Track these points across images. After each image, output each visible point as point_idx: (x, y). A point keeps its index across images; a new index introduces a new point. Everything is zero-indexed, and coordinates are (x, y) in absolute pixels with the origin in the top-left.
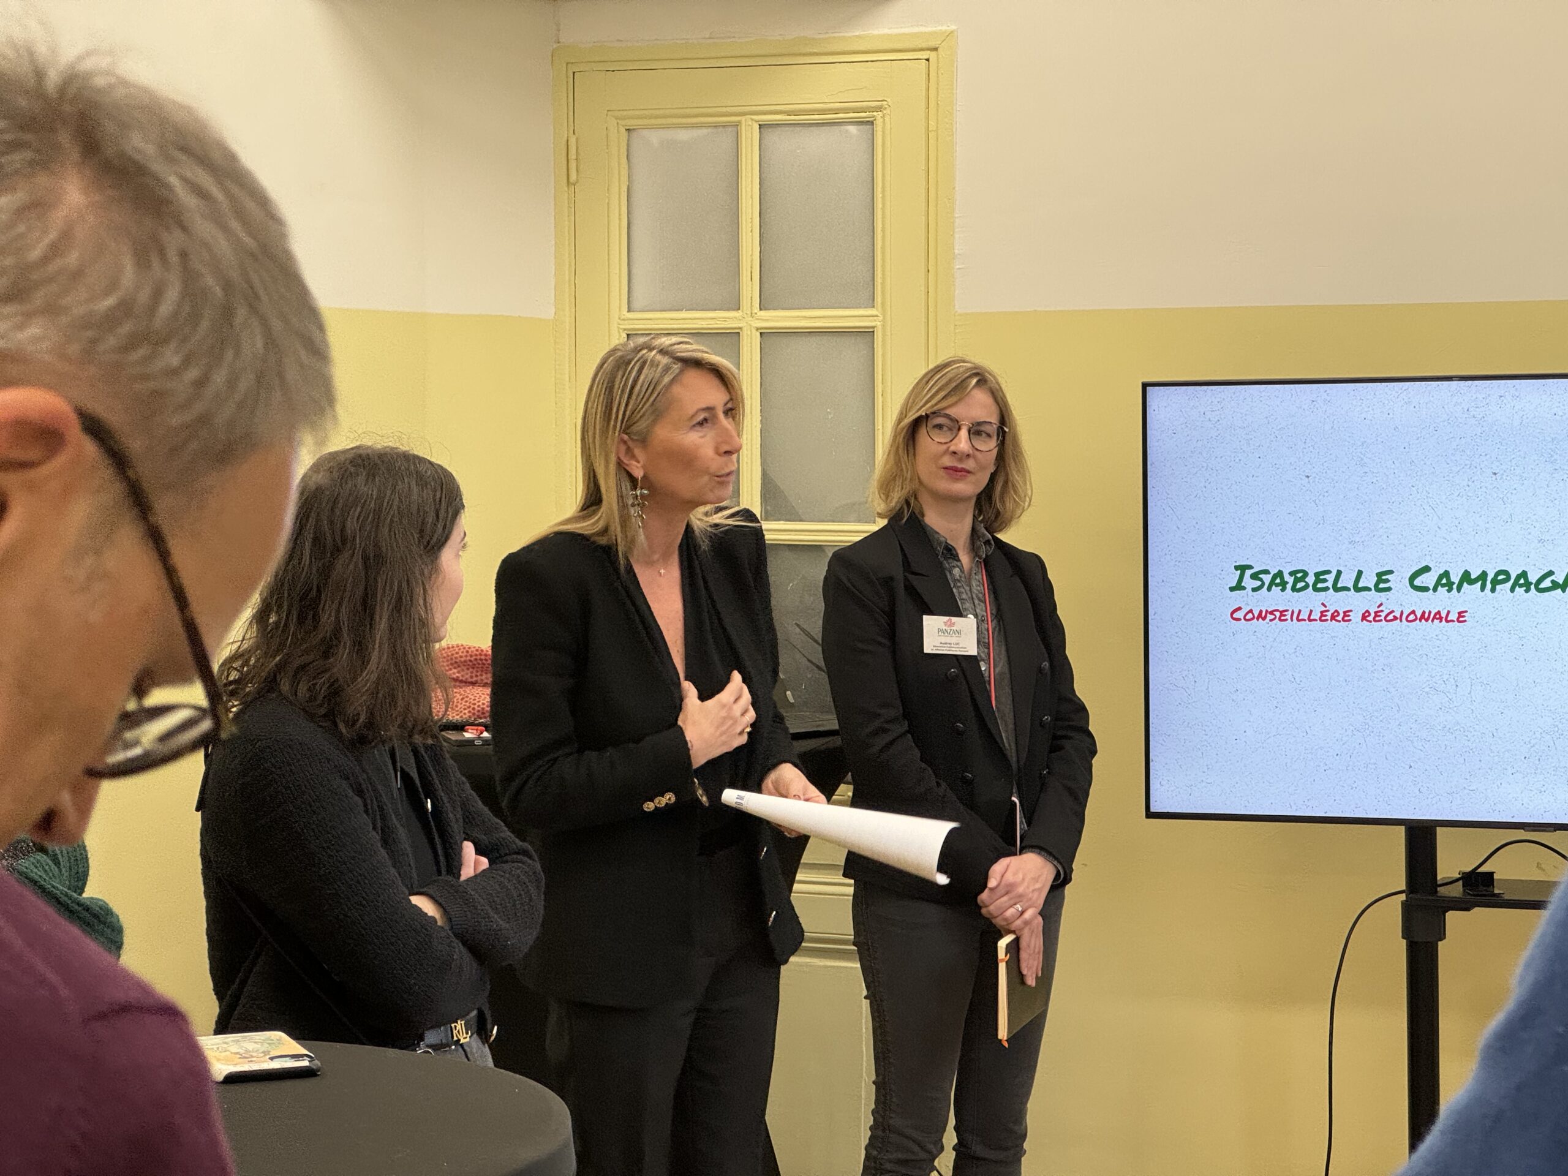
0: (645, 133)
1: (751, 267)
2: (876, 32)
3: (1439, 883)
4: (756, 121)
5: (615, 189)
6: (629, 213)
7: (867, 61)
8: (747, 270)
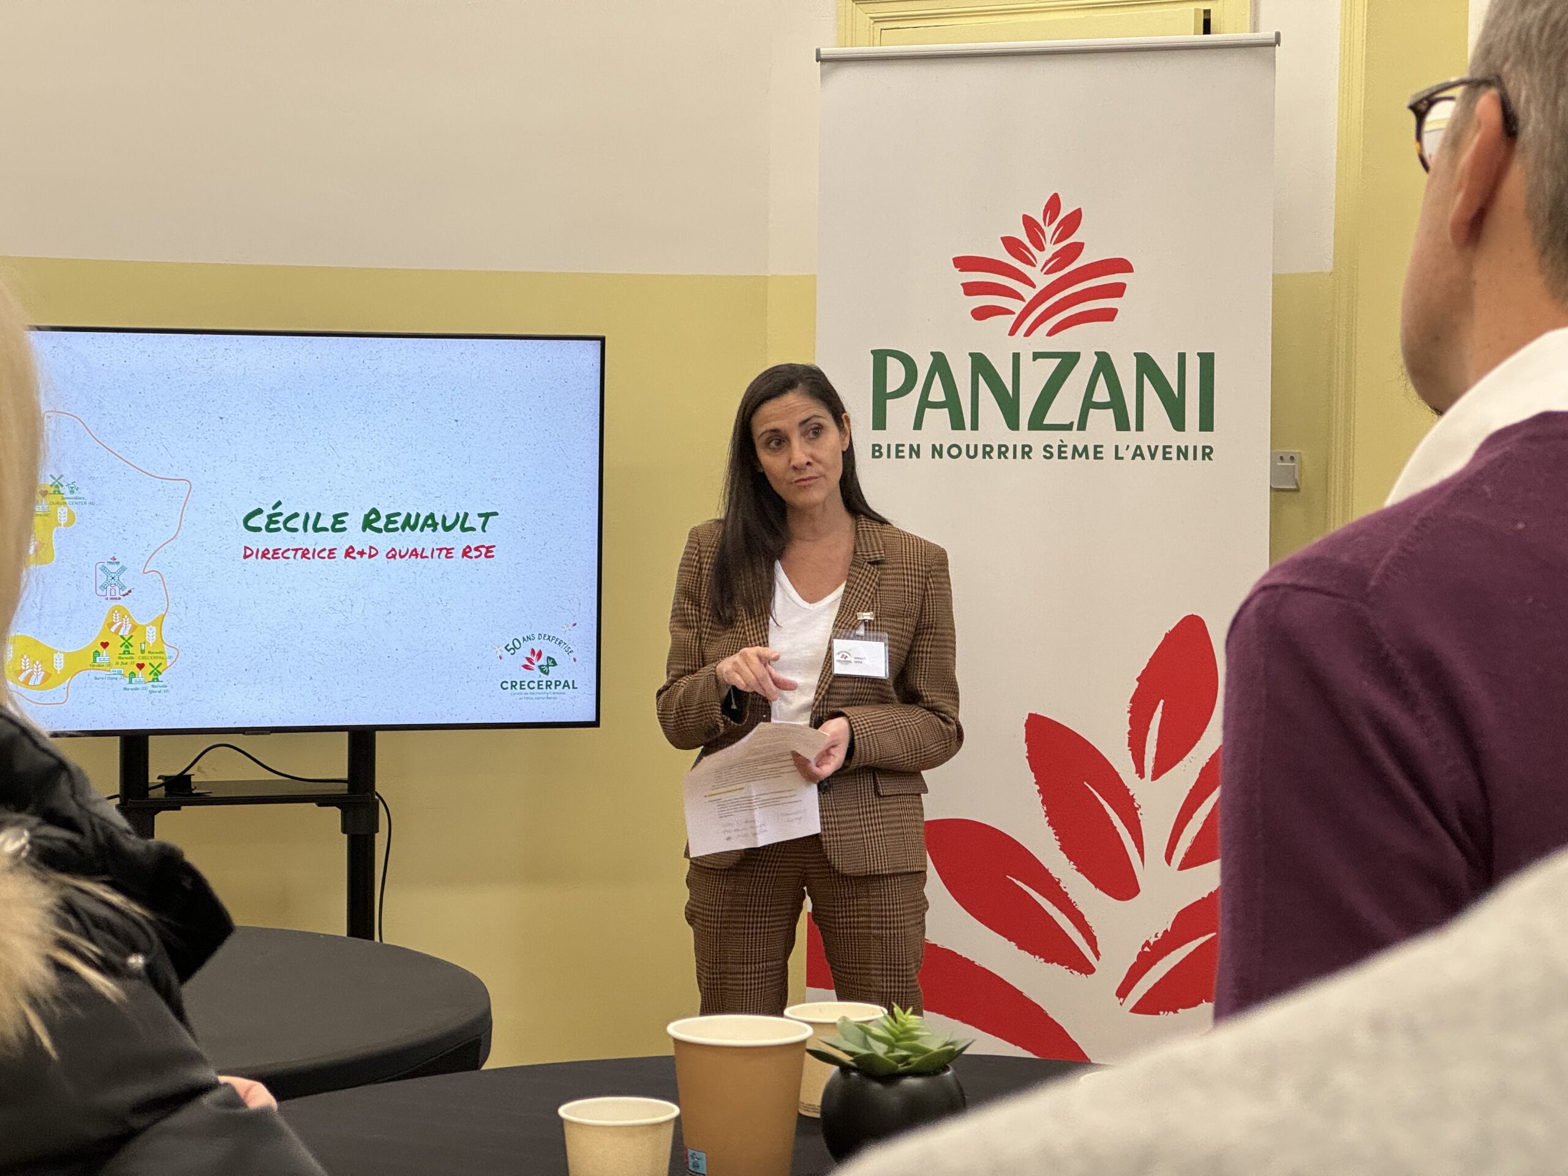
3: (150, 786)
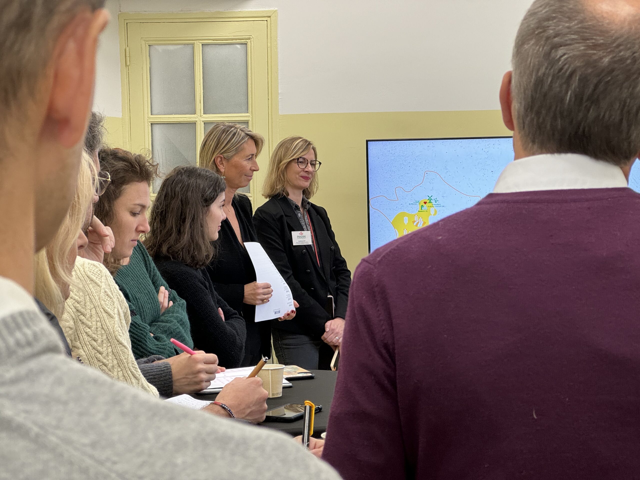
0: (156, 47)
1: (200, 98)
2: (247, 10)
4: (201, 43)
5: (145, 68)
6: (150, 77)
7: (244, 21)
8: (198, 99)
